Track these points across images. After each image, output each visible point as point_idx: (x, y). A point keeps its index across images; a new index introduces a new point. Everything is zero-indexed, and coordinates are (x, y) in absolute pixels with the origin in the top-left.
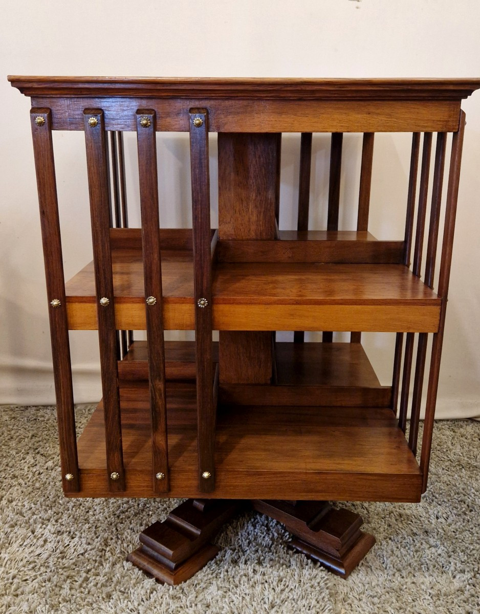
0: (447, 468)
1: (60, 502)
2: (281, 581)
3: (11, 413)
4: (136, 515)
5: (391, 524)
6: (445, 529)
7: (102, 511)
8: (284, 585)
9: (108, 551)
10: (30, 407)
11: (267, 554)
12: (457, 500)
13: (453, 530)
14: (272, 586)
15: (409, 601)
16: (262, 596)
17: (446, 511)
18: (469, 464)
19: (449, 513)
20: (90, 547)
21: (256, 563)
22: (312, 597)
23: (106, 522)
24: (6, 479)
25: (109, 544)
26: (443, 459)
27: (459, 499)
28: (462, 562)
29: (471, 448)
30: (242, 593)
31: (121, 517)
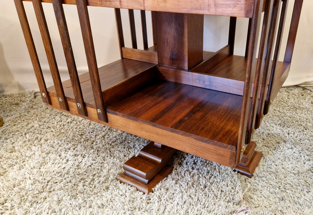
0: (288, 110)
5: (264, 139)
6: (294, 139)
12: (297, 124)
13: (299, 139)
17: (293, 130)
18: (300, 107)
26: (285, 106)
28: (308, 155)
29: (299, 99)
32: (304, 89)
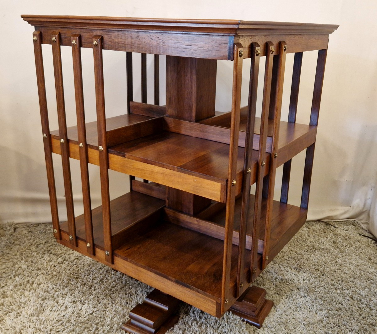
0: (307, 251)
1: (72, 283)
2: (217, 322)
3: (28, 228)
4: (121, 288)
5: (277, 285)
6: (309, 286)
7: (100, 287)
8: (219, 324)
9: (108, 311)
10: (40, 224)
12: (314, 269)
13: (313, 287)
14: (211, 326)
15: (292, 329)
16: (206, 331)
17: (308, 276)
18: (319, 247)
19: (311, 277)
20: (95, 309)
21: (200, 312)
22: (236, 330)
23: (104, 294)
24: (33, 270)
25: (108, 307)
26: (304, 245)
27: (316, 268)
28: (320, 305)
29: (320, 237)
30: (194, 331)
31: (112, 290)
32: (327, 224)
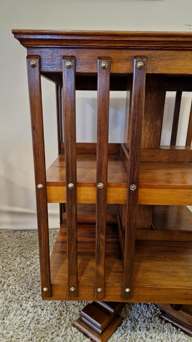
3: (8, 234)
9: (63, 319)
10: (17, 230)
11: (150, 324)
20: (52, 317)
24: (6, 271)
25: (63, 314)
